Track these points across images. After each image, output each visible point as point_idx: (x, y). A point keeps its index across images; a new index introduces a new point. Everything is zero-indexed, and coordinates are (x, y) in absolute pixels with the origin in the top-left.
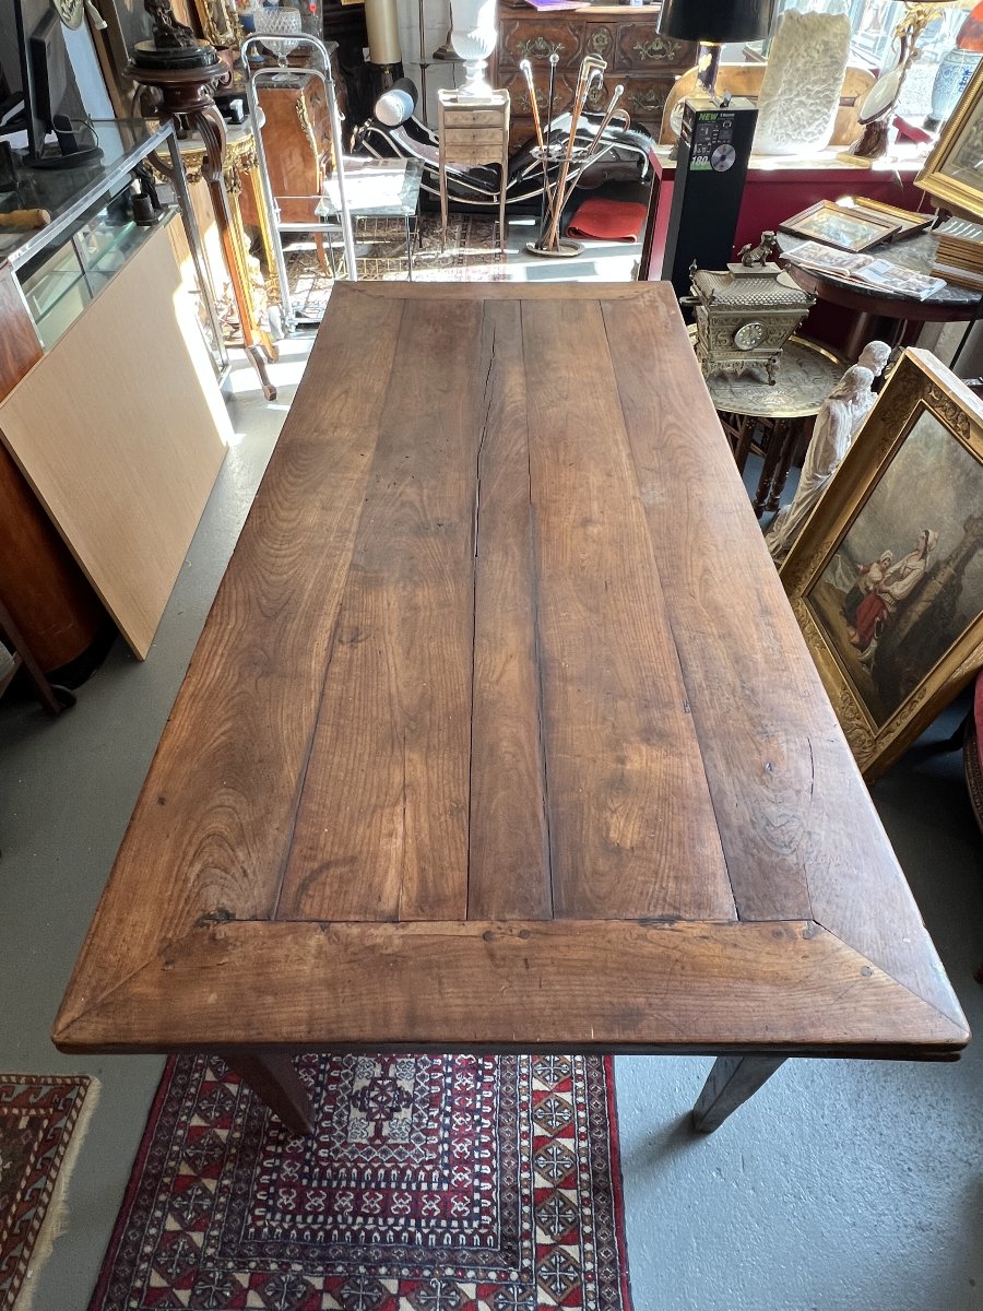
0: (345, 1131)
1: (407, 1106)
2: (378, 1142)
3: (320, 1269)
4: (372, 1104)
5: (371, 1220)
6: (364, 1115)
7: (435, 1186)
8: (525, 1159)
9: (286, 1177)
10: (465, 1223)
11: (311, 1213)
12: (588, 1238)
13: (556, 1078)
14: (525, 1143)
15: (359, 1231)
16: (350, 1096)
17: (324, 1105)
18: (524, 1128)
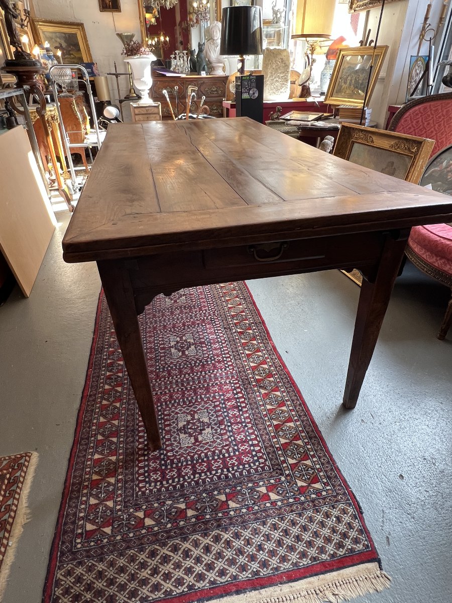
0: (179, 443)
1: (208, 427)
2: (197, 443)
3: (182, 500)
4: (189, 431)
5: (203, 474)
6: (187, 435)
7: (232, 454)
8: (272, 434)
9: (153, 467)
10: (252, 465)
11: (170, 479)
12: (313, 456)
13: (277, 403)
14: (270, 428)
15: (198, 480)
16: (178, 430)
17: (165, 436)
18: (268, 423)
